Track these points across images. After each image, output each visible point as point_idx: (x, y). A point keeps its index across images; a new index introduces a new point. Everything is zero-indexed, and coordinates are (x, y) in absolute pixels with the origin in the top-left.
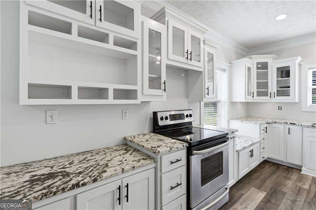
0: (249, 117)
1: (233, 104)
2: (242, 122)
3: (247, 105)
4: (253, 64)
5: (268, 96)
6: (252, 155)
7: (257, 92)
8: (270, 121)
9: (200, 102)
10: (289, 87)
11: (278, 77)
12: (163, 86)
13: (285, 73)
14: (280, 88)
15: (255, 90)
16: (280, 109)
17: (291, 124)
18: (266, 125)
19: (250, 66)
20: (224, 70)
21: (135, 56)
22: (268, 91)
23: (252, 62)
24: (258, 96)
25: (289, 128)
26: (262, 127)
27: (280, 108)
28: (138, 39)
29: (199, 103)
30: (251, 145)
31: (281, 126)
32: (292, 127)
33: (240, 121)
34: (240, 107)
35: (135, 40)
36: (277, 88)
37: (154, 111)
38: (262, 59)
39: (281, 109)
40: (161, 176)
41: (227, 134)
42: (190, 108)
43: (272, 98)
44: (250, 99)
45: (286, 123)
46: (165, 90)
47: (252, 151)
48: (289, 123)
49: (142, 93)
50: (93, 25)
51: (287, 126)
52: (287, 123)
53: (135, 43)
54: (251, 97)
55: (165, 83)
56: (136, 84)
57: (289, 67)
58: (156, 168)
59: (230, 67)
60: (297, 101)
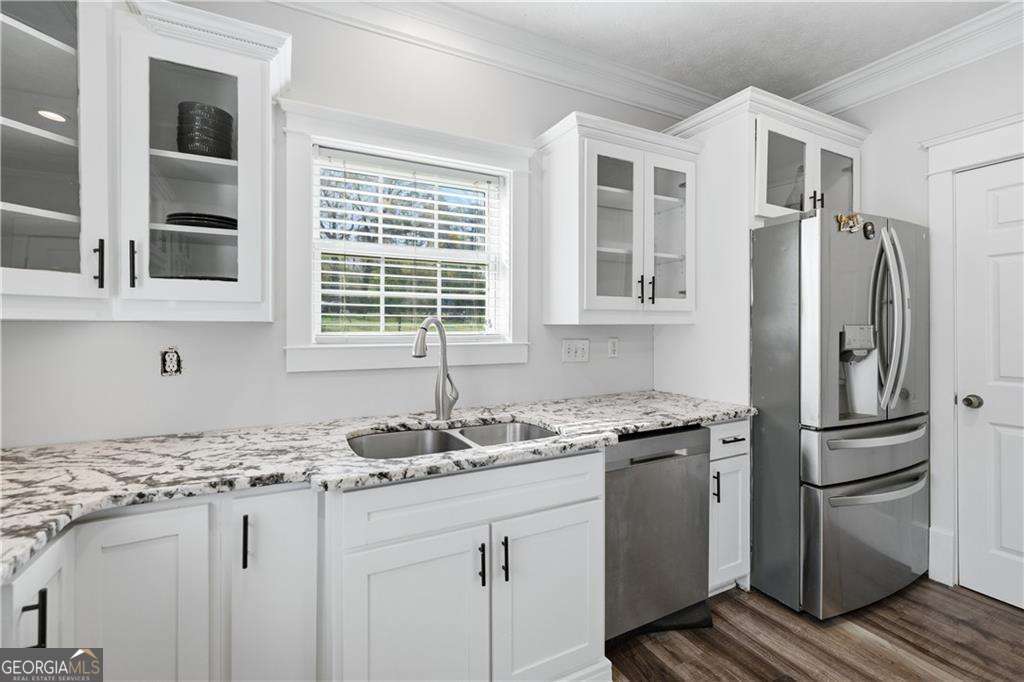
5: (77, 270)
10: (231, 222)
14: (173, 219)
16: (171, 365)
17: (255, 482)
25: (246, 518)
27: (170, 363)
32: (263, 505)
36: (153, 219)
39: (179, 370)
43: (116, 291)
45: (225, 488)
48: (243, 478)
51: (233, 507)
52: (231, 484)
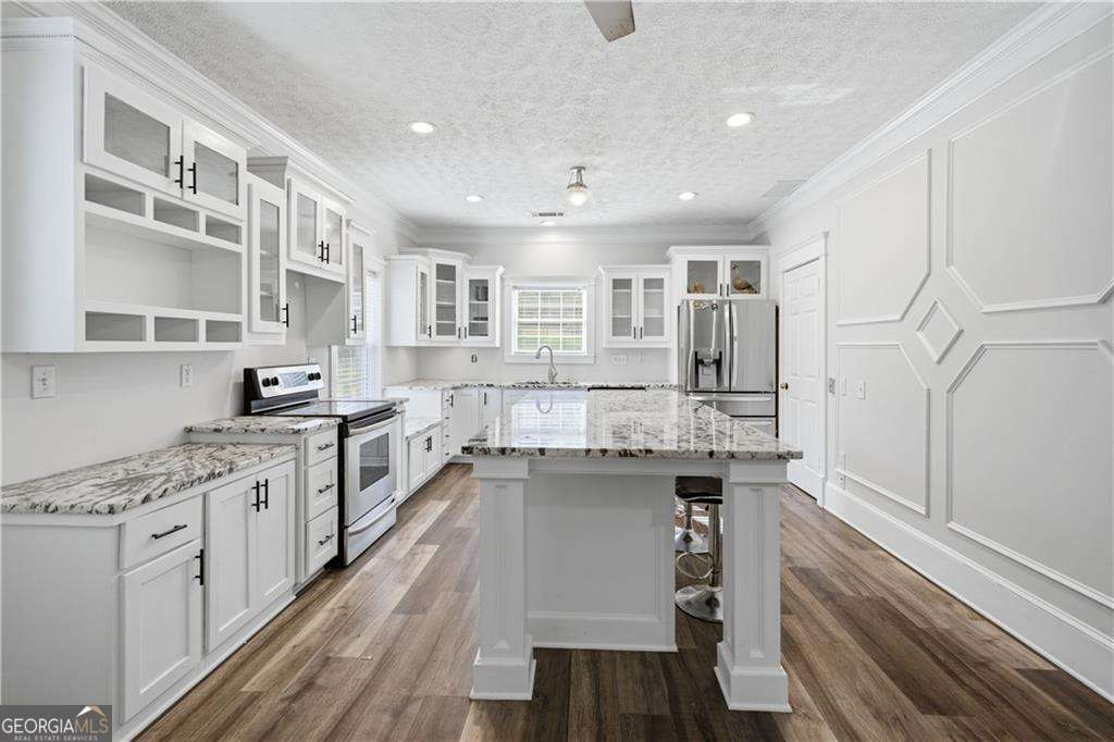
0: (423, 379)
1: (391, 349)
2: (411, 388)
3: (418, 352)
4: (430, 267)
5: (455, 335)
6: (429, 448)
7: (438, 325)
8: (458, 384)
9: (330, 347)
10: (487, 319)
11: (470, 298)
12: (283, 314)
13: (480, 290)
14: (476, 319)
15: (432, 320)
17: (488, 385)
18: (452, 392)
19: (426, 272)
20: (374, 273)
21: (238, 255)
22: (454, 325)
23: (427, 262)
24: (438, 333)
25: (485, 394)
26: (446, 396)
27: (474, 359)
28: (241, 221)
29: (327, 349)
30: (429, 428)
31: (474, 392)
32: (489, 391)
33: (406, 388)
34: (403, 357)
35: (237, 223)
36: (469, 320)
37: (247, 367)
38: (447, 258)
39: (476, 361)
40: (306, 472)
41: (394, 404)
42: (313, 360)
43: (462, 339)
44: (424, 341)
45: (482, 386)
46: (287, 322)
47: (429, 440)
48: (485, 385)
49: (249, 330)
50: (177, 197)
51: (484, 390)
53: (237, 228)
54: (426, 336)
55: (287, 309)
56: (238, 312)
57: (486, 281)
58: (296, 460)
59: (386, 267)
60: (498, 345)
